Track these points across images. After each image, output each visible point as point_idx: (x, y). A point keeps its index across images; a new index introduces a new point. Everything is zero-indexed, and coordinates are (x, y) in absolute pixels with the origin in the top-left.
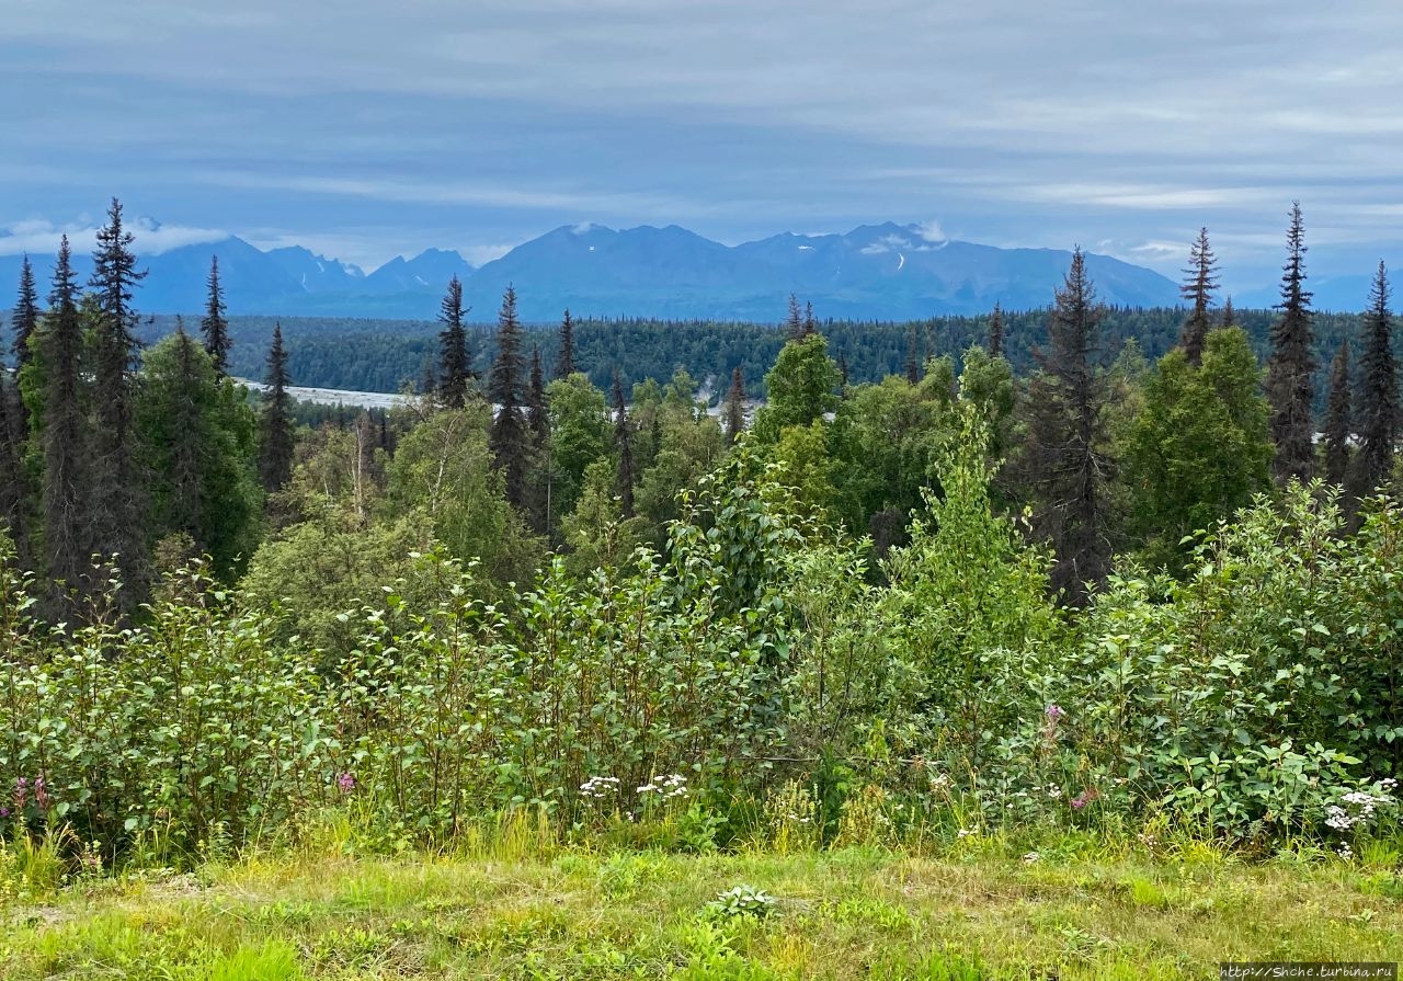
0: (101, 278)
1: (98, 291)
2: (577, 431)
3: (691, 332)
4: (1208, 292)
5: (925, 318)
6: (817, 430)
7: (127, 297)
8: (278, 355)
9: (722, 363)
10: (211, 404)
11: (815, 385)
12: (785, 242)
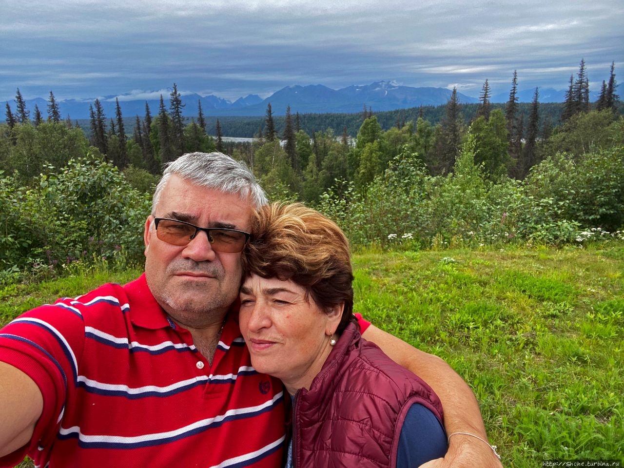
0: (173, 107)
1: (173, 111)
2: (302, 147)
3: (326, 117)
4: (487, 99)
5: (393, 110)
6: (376, 143)
7: (181, 112)
8: (218, 128)
9: (335, 125)
10: (203, 143)
11: (374, 131)
12: (352, 88)
